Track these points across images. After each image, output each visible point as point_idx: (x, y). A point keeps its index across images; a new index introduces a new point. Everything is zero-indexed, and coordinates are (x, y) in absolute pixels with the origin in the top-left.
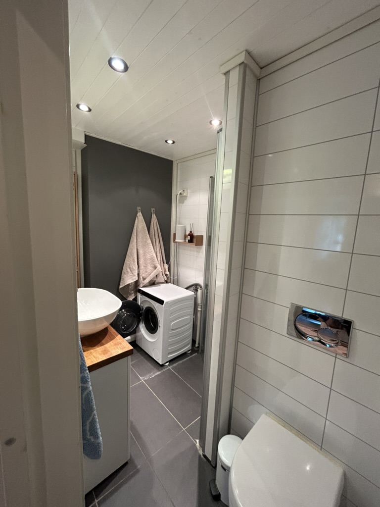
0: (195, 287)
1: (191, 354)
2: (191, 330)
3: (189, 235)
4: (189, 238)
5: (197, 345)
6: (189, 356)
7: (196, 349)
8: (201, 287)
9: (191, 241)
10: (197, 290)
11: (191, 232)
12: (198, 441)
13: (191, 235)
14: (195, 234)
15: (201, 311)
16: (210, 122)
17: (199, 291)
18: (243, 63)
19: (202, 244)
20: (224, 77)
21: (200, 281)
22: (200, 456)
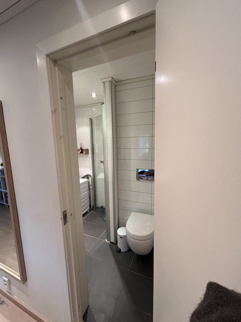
0: (87, 176)
1: (90, 212)
2: (88, 199)
3: (80, 149)
4: (81, 151)
5: (92, 207)
6: (89, 213)
7: (92, 209)
8: (90, 176)
9: (82, 152)
10: (88, 178)
11: (81, 147)
12: (106, 240)
13: (81, 149)
14: (84, 148)
15: (92, 188)
16: (91, 95)
17: (90, 178)
18: (111, 81)
19: (88, 154)
20: (103, 84)
21: (90, 172)
22: (109, 244)
